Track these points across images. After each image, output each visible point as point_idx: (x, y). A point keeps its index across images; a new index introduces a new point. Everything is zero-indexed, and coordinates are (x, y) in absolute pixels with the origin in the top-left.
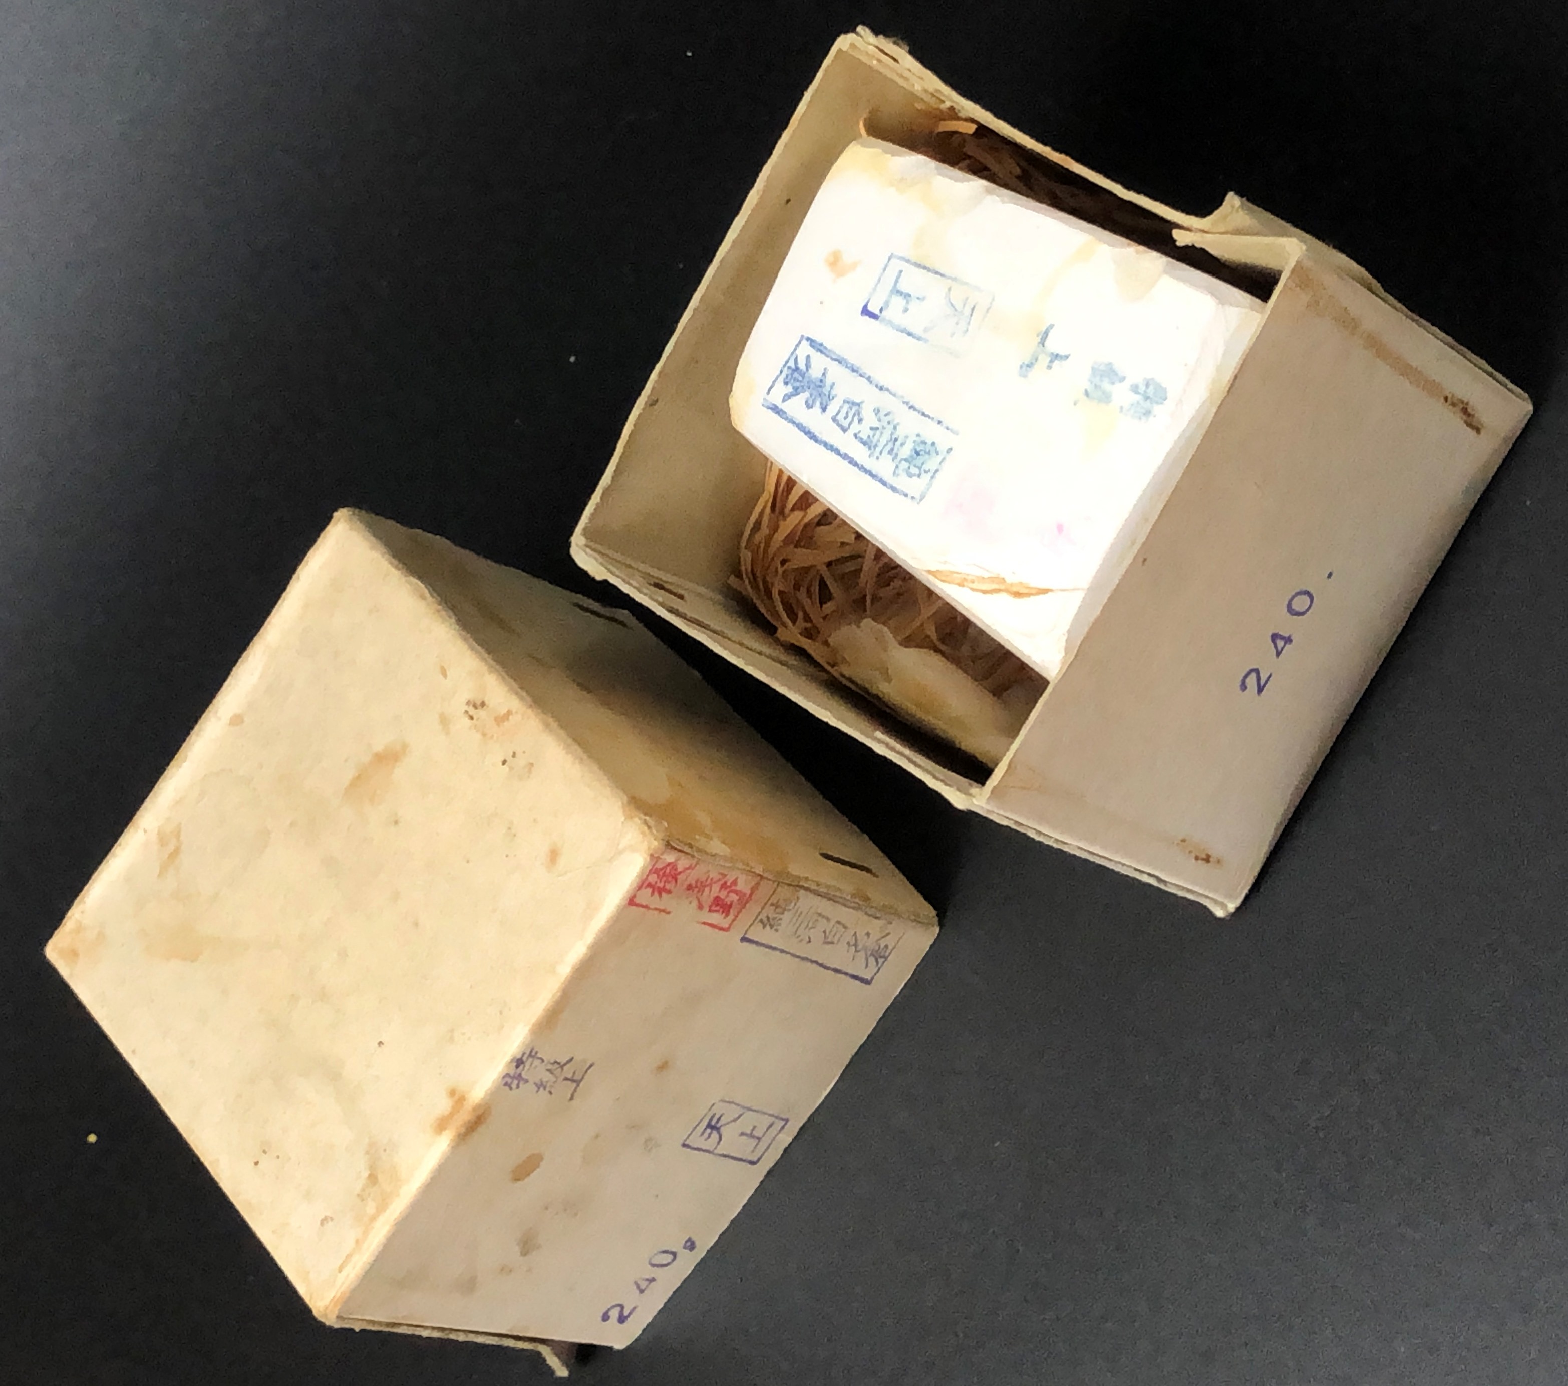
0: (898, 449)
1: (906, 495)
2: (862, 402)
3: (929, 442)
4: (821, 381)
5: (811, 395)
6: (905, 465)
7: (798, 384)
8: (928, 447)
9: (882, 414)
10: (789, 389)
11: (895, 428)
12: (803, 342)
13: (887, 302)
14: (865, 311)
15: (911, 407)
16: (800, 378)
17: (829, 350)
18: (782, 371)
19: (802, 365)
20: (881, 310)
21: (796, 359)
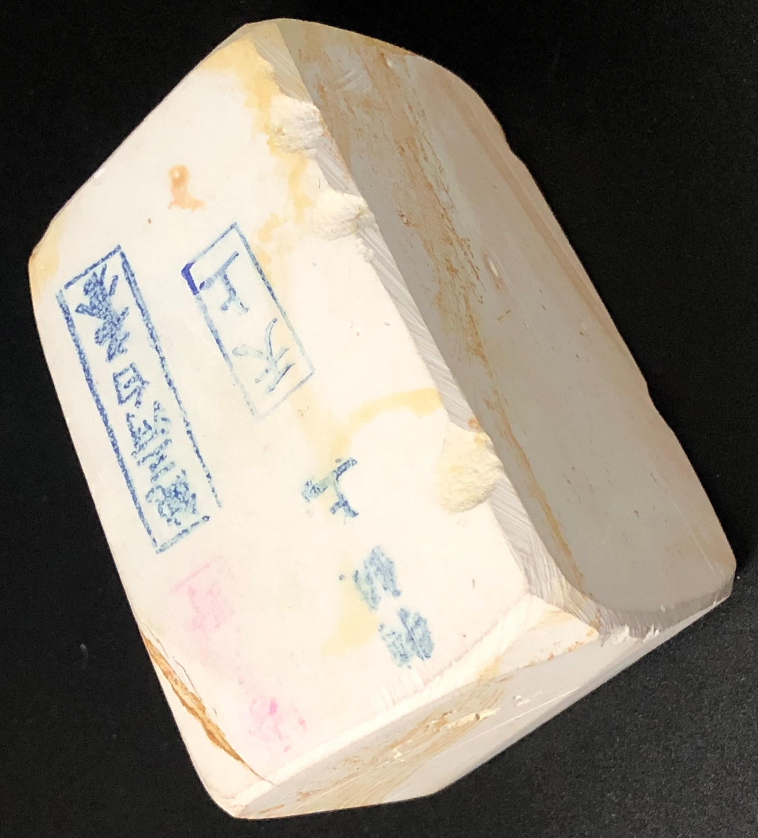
0: (160, 472)
1: (149, 532)
2: (148, 383)
3: (191, 492)
4: (119, 320)
5: (104, 329)
6: (159, 495)
7: (97, 303)
8: (188, 497)
9: (160, 414)
10: (86, 301)
11: (166, 442)
12: (118, 255)
13: (211, 281)
14: (186, 272)
15: (189, 432)
16: (100, 298)
17: (138, 289)
18: (86, 272)
19: (107, 283)
20: (202, 285)
21: (104, 270)
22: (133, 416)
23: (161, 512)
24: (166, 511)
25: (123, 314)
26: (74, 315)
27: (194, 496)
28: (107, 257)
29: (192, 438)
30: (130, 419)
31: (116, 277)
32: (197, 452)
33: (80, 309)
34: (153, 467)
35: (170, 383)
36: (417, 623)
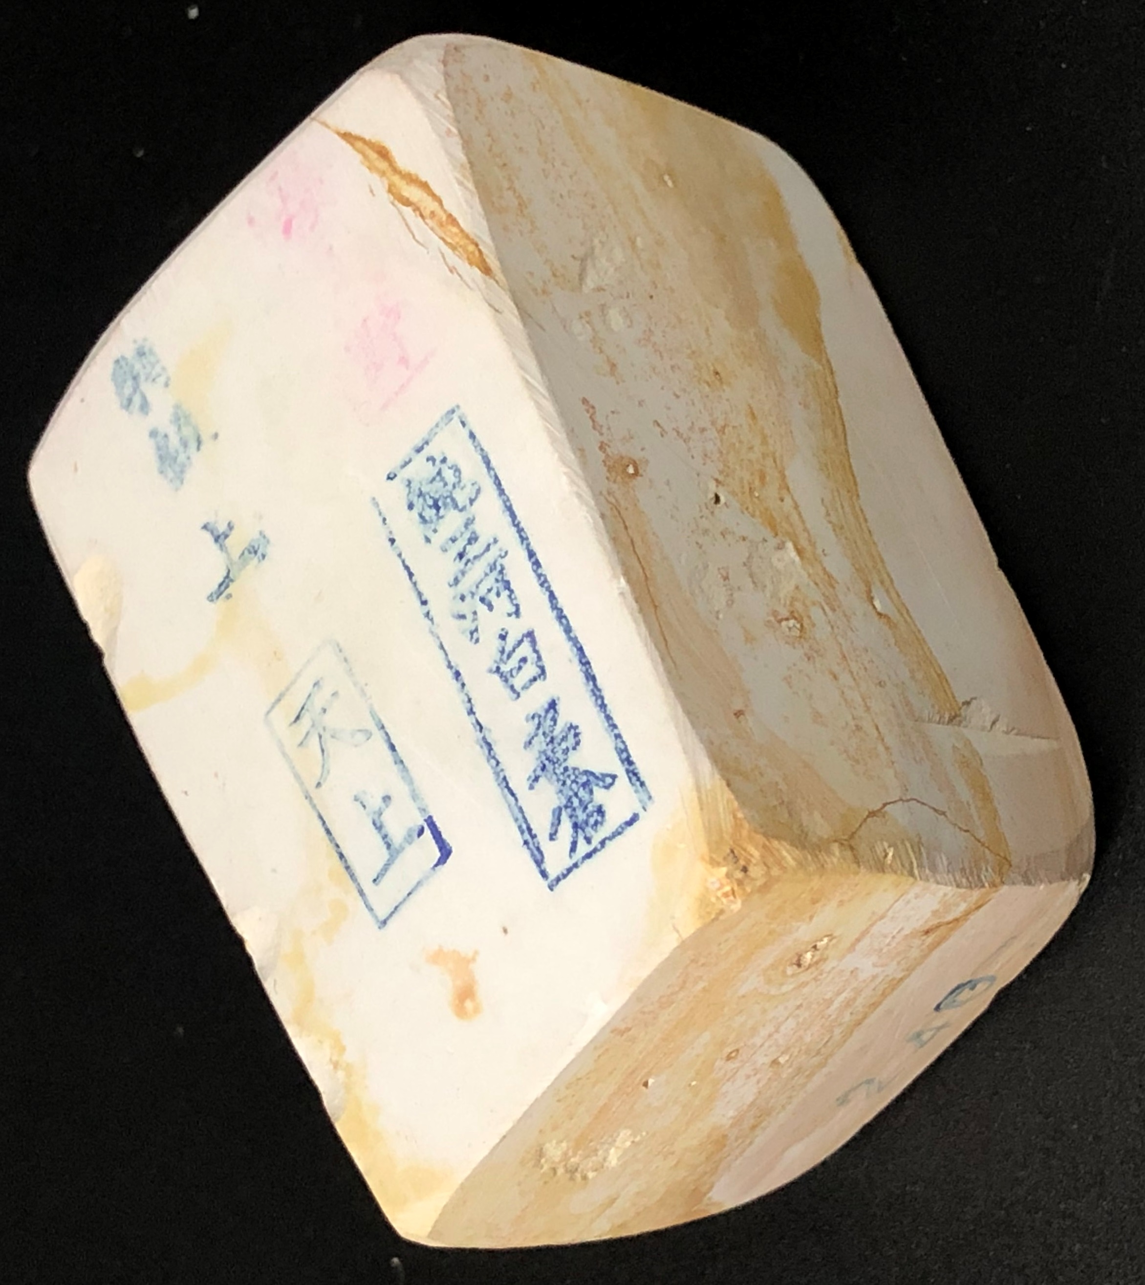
0: (462, 534)
1: (472, 436)
3: (415, 513)
4: (544, 768)
5: (566, 751)
6: (461, 498)
7: (582, 793)
8: (418, 503)
9: (468, 624)
10: (600, 795)
12: (553, 874)
13: (409, 839)
14: (445, 852)
15: (424, 603)
16: (576, 802)
17: (516, 820)
18: (603, 843)
19: (566, 826)
20: (421, 832)
21: (573, 848)
22: (509, 615)
23: (457, 470)
24: (448, 475)
25: (536, 779)
26: (619, 770)
27: (411, 506)
28: (569, 870)
29: (420, 594)
30: (513, 609)
31: (552, 837)
32: (411, 575)
33: (609, 780)
34: (473, 539)
35: (457, 674)
36: (130, 401)
